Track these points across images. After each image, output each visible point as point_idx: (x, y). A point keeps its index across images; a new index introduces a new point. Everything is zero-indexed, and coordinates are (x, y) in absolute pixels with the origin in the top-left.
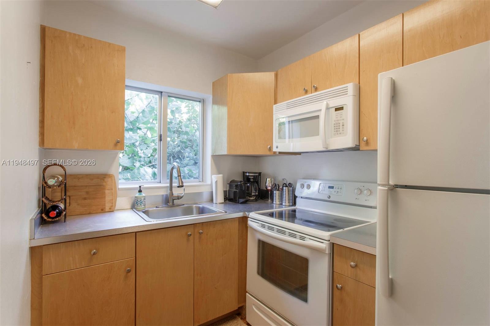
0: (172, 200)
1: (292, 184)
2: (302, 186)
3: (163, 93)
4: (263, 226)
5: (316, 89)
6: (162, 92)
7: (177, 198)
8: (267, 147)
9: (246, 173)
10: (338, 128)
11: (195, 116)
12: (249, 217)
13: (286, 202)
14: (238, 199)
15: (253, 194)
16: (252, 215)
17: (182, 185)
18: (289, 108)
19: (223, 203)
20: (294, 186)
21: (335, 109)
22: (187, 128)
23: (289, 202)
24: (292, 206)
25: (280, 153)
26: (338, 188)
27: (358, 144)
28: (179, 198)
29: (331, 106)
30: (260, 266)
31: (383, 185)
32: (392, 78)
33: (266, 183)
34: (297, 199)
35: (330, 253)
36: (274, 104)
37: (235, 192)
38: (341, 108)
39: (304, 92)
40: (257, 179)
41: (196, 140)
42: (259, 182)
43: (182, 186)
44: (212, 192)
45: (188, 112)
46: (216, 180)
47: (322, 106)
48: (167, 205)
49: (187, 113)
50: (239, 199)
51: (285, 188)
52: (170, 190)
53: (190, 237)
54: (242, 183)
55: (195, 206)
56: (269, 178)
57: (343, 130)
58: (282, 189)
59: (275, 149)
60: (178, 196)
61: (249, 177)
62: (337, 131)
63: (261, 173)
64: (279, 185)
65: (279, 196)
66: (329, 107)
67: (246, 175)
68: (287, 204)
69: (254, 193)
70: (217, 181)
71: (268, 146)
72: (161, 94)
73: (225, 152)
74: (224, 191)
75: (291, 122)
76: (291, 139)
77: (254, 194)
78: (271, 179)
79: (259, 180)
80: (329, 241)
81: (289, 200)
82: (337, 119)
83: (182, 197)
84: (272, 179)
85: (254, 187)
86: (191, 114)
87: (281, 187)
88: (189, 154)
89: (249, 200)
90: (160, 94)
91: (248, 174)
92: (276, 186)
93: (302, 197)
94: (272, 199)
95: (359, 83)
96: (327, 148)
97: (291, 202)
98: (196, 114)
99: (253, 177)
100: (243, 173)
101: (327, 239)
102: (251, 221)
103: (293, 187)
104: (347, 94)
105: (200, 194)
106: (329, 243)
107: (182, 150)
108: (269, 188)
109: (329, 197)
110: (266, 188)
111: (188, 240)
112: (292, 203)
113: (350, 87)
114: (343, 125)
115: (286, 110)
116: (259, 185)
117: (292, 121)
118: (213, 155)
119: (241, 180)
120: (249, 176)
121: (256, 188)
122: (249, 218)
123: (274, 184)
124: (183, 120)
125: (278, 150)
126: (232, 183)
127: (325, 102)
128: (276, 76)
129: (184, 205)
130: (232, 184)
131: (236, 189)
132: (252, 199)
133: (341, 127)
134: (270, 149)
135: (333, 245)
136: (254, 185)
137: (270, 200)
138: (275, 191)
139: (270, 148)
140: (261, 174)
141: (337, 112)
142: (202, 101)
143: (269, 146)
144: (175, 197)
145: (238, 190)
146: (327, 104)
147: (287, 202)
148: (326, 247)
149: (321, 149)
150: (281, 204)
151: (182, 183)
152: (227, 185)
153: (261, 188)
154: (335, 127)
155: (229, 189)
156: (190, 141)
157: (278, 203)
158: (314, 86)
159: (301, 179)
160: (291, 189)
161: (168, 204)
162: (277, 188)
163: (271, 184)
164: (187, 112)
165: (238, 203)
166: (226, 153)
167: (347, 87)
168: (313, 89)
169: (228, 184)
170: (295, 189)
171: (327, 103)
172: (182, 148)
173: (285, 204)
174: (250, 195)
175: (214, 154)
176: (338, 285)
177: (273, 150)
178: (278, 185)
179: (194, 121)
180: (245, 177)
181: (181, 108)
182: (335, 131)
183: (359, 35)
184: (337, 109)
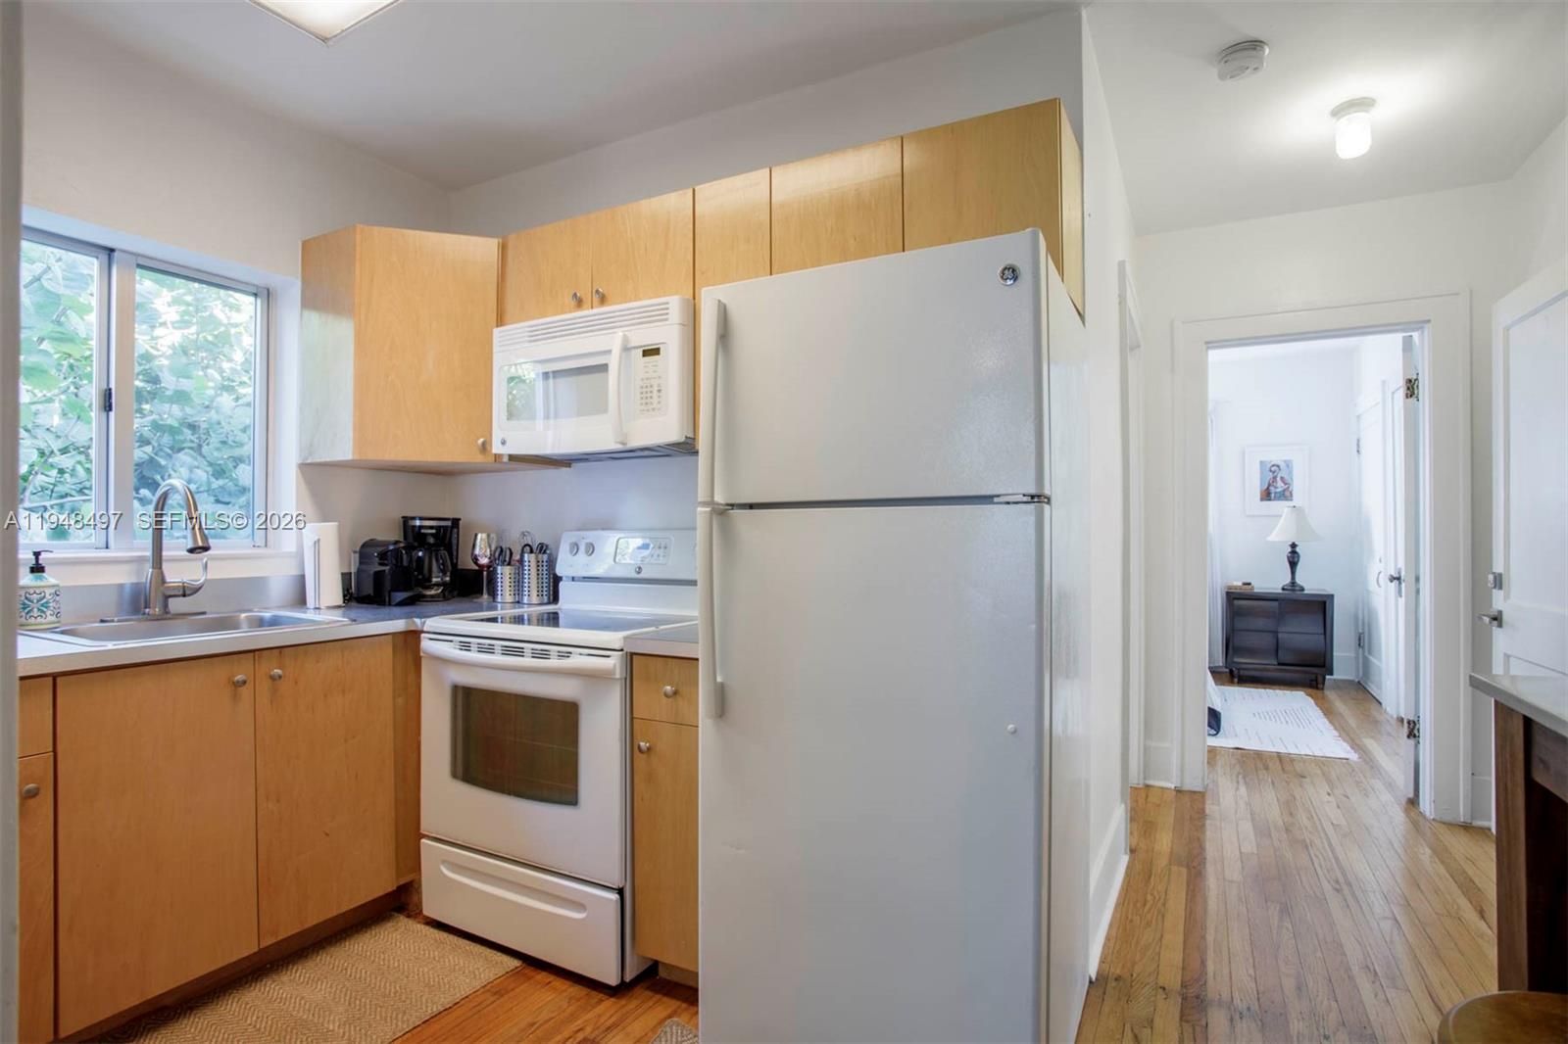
0: (160, 598)
1: (547, 546)
2: (575, 548)
3: (116, 254)
4: (466, 647)
5: (603, 300)
6: (112, 250)
7: (181, 593)
8: (476, 442)
9: (414, 518)
10: (649, 396)
11: (210, 338)
12: (425, 629)
13: (532, 593)
14: (390, 592)
15: (434, 580)
16: (433, 623)
17: (205, 545)
18: (534, 337)
19: (339, 607)
20: (553, 552)
21: (644, 351)
22: (184, 377)
23: (540, 593)
24: (549, 603)
25: (512, 458)
26: (660, 548)
27: (692, 436)
28: (186, 592)
29: (633, 344)
30: (460, 755)
31: (705, 504)
32: (719, 301)
33: (474, 546)
34: (561, 584)
35: (626, 679)
36: (497, 326)
37: (378, 576)
38: (656, 352)
39: (573, 303)
40: (446, 536)
41: (219, 423)
42: (455, 548)
43: (206, 549)
44: (302, 578)
45: (183, 324)
46: (316, 538)
47: (613, 341)
48: (144, 614)
49: (176, 325)
50: (392, 594)
51: (528, 557)
52: (153, 567)
53: (240, 689)
54: (402, 545)
55: (246, 617)
56: (482, 532)
57: (659, 402)
58: (521, 561)
59: (497, 448)
60: (184, 587)
61: (423, 531)
62: (647, 404)
63: (459, 519)
64: (510, 550)
65: (512, 580)
66: (629, 346)
67: (414, 526)
68: (535, 600)
69: (437, 577)
70: (319, 540)
71: (479, 439)
72: (109, 255)
73: (345, 452)
74: (343, 574)
75: (551, 375)
76: (552, 422)
77: (439, 579)
78: (488, 536)
79: (454, 542)
80: (622, 650)
81: (540, 589)
82: (647, 375)
83: (197, 590)
84: (492, 535)
85: (437, 560)
86: (193, 329)
87: (516, 557)
88: (191, 471)
89: (425, 596)
90: (106, 257)
91: (418, 523)
92: (502, 555)
93: (573, 579)
94: (493, 593)
95: (694, 298)
96: (624, 444)
97: (545, 593)
98: (216, 333)
99: (434, 531)
100: (402, 520)
101: (617, 647)
102: (431, 639)
103: (550, 555)
104: (666, 320)
105: (256, 584)
106: (622, 655)
107: (161, 457)
108: (484, 561)
109: (639, 570)
110: (475, 560)
111: (236, 698)
112: (549, 598)
113: (674, 304)
114: (659, 391)
115: (527, 345)
116: (455, 553)
117: (554, 372)
118: (302, 464)
119: (397, 539)
120: (421, 527)
121: (443, 564)
122: (423, 632)
123: (496, 549)
124: (158, 350)
125: (505, 451)
126: (366, 551)
127: (621, 334)
128: (503, 248)
129: (204, 613)
130: (369, 550)
131: (380, 564)
132: (433, 592)
133: (655, 394)
134: (485, 448)
135: (631, 658)
136: (437, 555)
137: (485, 596)
138: (499, 568)
139: (484, 444)
140: (461, 522)
141: (647, 359)
142: (266, 295)
143: (482, 440)
144: (174, 588)
145: (387, 568)
146: (626, 339)
147: (534, 593)
148: (615, 666)
149: (611, 445)
150: (518, 602)
151: (205, 538)
152: (350, 555)
153: (459, 567)
154: (642, 393)
155: (358, 564)
156: (193, 427)
157: (509, 599)
158: (597, 291)
159: (571, 531)
160: (545, 557)
161: (147, 610)
162: (507, 559)
163: (488, 550)
164: (177, 322)
165: (390, 605)
166: (349, 457)
167: (667, 303)
168: (596, 298)
169: (355, 552)
170: (556, 559)
171: (625, 335)
172: (161, 450)
173: (529, 600)
174: (426, 583)
175: (307, 459)
176: (642, 744)
177: (491, 450)
178: (508, 552)
179: (206, 357)
180: (410, 531)
181: (153, 306)
182: (642, 404)
183: (694, 190)
184: (647, 353)
